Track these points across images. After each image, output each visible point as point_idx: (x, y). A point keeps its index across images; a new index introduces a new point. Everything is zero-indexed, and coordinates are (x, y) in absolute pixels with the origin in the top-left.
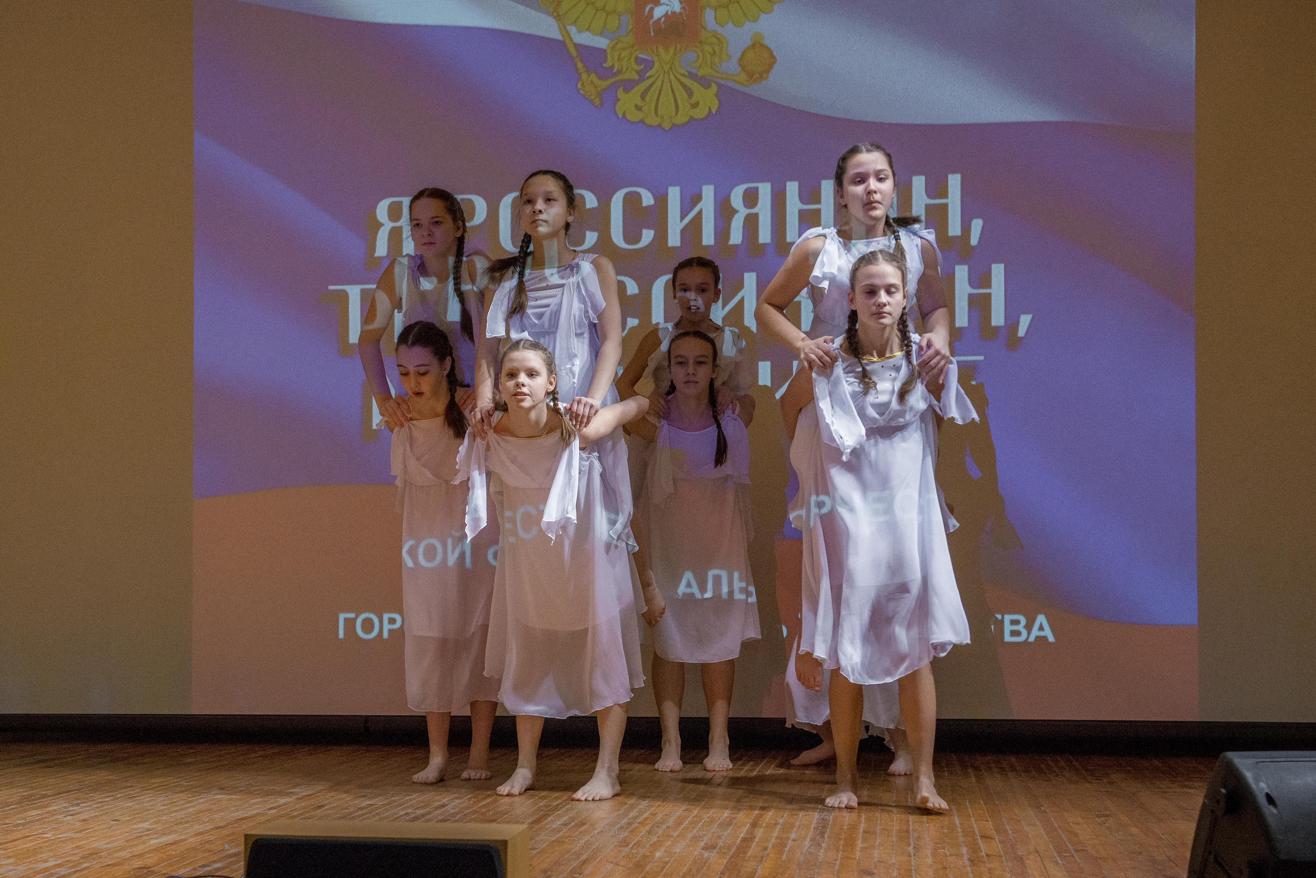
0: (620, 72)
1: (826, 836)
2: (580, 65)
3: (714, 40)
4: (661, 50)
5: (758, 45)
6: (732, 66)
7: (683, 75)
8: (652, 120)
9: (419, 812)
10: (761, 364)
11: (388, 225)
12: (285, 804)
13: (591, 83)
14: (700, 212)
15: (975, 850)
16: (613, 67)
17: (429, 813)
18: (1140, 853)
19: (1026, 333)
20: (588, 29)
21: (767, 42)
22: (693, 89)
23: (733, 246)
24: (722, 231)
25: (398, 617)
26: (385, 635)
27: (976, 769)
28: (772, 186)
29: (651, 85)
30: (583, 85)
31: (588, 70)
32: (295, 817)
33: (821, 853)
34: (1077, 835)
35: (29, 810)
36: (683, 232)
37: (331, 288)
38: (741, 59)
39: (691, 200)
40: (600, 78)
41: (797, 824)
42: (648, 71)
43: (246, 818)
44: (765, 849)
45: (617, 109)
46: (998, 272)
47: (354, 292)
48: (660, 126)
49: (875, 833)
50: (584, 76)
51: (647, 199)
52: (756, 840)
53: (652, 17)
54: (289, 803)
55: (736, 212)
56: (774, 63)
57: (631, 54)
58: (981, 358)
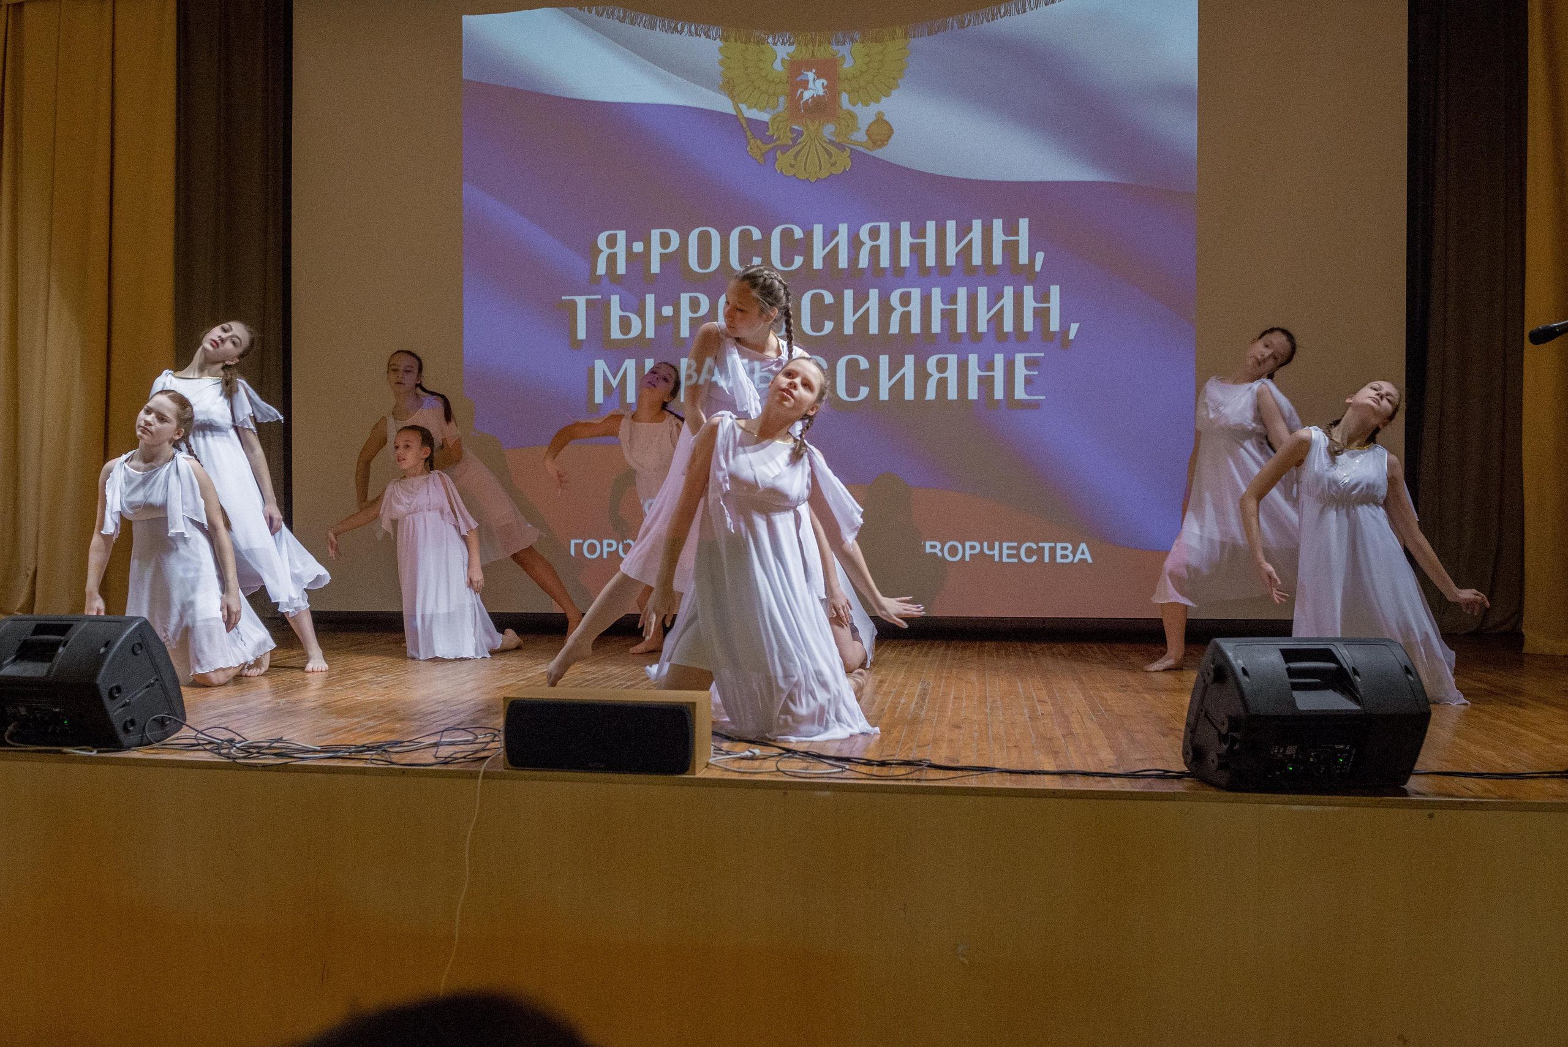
0: (778, 139)
1: (927, 700)
2: (749, 133)
3: (849, 117)
4: (809, 123)
5: (880, 120)
6: (860, 136)
7: (826, 142)
8: (803, 175)
9: (629, 683)
10: (881, 357)
11: (606, 252)
12: (530, 677)
13: (756, 147)
14: (837, 244)
15: (1033, 710)
16: (772, 136)
17: (637, 684)
18: (1151, 712)
19: (1076, 336)
20: (755, 107)
21: (885, 118)
22: (833, 152)
23: (860, 269)
24: (854, 258)
25: (614, 543)
26: (605, 556)
27: (1034, 653)
28: (890, 225)
29: (800, 150)
30: (751, 148)
31: (754, 138)
32: (539, 686)
33: (923, 713)
34: (1106, 700)
35: (346, 680)
36: (824, 258)
37: (564, 298)
38: (867, 131)
39: (831, 234)
40: (763, 143)
41: (906, 692)
42: (799, 138)
43: (504, 687)
44: (883, 710)
45: (776, 166)
46: (1055, 291)
47: (581, 301)
48: (808, 179)
49: (961, 699)
50: (752, 140)
51: (798, 233)
52: (876, 704)
53: (802, 98)
54: (535, 676)
55: (863, 243)
56: (892, 133)
57: (787, 126)
58: (1042, 354)
